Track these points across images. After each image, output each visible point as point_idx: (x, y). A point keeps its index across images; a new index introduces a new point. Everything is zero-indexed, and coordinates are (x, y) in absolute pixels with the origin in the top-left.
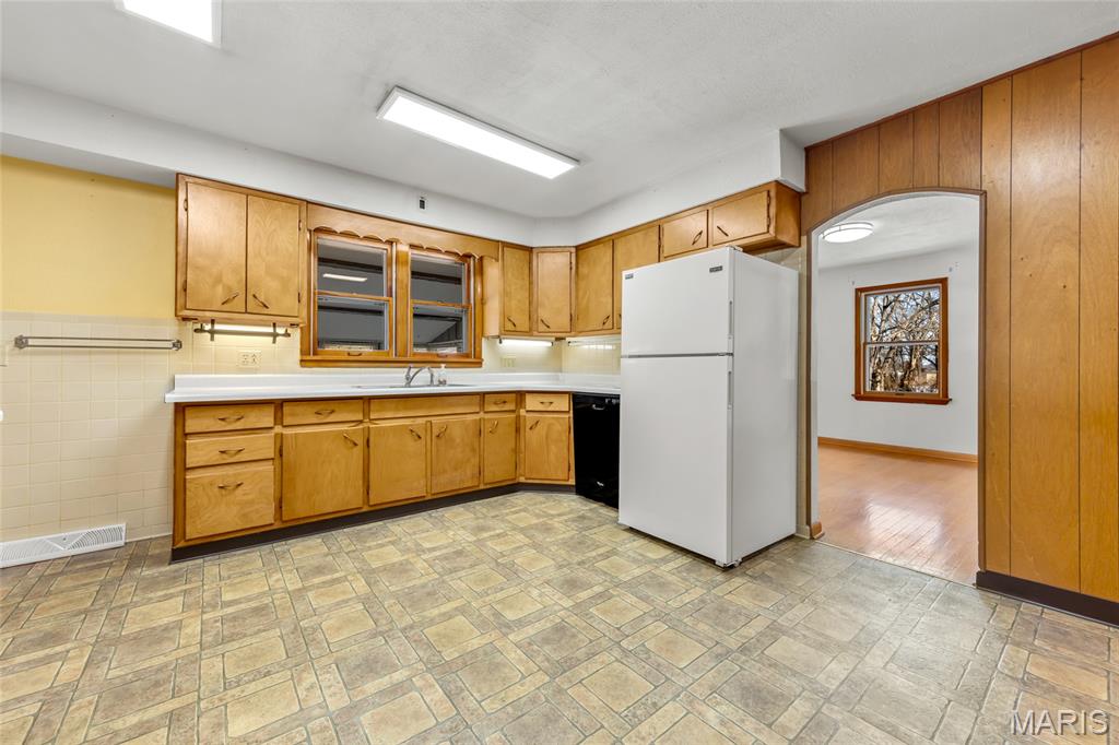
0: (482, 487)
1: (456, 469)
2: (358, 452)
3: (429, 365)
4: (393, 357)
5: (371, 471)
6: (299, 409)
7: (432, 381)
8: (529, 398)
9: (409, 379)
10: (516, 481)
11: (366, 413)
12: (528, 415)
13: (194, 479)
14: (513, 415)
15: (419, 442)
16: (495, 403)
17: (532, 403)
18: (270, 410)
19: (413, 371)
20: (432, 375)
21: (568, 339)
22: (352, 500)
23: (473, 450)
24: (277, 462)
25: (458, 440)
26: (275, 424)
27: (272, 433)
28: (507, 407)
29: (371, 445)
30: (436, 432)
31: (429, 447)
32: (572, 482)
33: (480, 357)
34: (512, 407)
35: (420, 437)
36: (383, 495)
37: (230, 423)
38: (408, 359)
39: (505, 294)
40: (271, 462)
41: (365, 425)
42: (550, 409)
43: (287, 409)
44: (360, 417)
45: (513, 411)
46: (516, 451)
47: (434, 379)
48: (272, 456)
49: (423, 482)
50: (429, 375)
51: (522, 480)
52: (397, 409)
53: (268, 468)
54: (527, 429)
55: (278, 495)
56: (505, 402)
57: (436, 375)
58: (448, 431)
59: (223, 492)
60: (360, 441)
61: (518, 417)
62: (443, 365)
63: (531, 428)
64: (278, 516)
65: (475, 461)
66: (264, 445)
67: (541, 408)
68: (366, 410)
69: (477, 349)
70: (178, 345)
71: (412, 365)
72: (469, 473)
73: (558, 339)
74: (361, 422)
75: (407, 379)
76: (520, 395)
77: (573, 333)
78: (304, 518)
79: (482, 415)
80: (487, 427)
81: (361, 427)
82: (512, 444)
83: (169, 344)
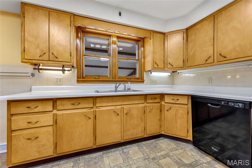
0: (146, 136)
1: (134, 129)
2: (91, 122)
3: (123, 82)
4: (111, 79)
5: (97, 130)
6: (65, 102)
7: (125, 88)
8: (166, 97)
9: (116, 88)
10: (160, 133)
11: (94, 104)
12: (166, 104)
13: (15, 135)
14: (159, 104)
15: (118, 117)
16: (151, 99)
17: (167, 99)
18: (51, 103)
19: (118, 84)
20: (125, 86)
21: (178, 71)
22: (89, 144)
23: (142, 120)
24: (54, 126)
25: (135, 116)
26: (53, 110)
27: (52, 113)
28: (156, 101)
29: (97, 118)
30: (125, 112)
31: (122, 119)
32: (190, 138)
33: (143, 79)
34: (159, 101)
35: (118, 115)
36: (102, 141)
37: (32, 109)
38: (117, 80)
39: (154, 52)
40: (51, 127)
41: (94, 109)
42: (177, 102)
43: (58, 103)
44: (92, 106)
45: (159, 102)
46: (160, 120)
47: (126, 88)
48: (52, 124)
49: (120, 135)
50: (124, 86)
51: (163, 133)
52: (108, 102)
53: (50, 129)
54: (166, 111)
55: (55, 142)
56: (155, 98)
57: (126, 86)
58: (131, 111)
59: (29, 141)
60: (92, 117)
61: (161, 105)
62: (129, 82)
63: (167, 111)
64: (55, 152)
65: (143, 125)
66: (47, 119)
67: (173, 102)
68: (95, 102)
69: (142, 76)
70: (33, 75)
71: (117, 82)
72: (140, 130)
73: (173, 72)
74: (92, 108)
75: (115, 87)
76: (162, 96)
77: (184, 68)
78: (67, 152)
79: (145, 104)
80: (148, 110)
81: (92, 110)
82: (158, 117)
83: (30, 74)
